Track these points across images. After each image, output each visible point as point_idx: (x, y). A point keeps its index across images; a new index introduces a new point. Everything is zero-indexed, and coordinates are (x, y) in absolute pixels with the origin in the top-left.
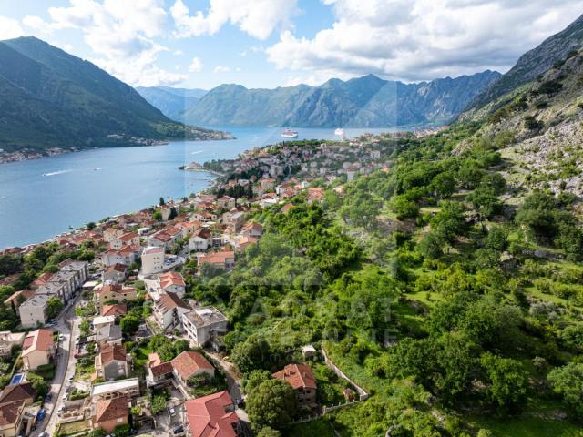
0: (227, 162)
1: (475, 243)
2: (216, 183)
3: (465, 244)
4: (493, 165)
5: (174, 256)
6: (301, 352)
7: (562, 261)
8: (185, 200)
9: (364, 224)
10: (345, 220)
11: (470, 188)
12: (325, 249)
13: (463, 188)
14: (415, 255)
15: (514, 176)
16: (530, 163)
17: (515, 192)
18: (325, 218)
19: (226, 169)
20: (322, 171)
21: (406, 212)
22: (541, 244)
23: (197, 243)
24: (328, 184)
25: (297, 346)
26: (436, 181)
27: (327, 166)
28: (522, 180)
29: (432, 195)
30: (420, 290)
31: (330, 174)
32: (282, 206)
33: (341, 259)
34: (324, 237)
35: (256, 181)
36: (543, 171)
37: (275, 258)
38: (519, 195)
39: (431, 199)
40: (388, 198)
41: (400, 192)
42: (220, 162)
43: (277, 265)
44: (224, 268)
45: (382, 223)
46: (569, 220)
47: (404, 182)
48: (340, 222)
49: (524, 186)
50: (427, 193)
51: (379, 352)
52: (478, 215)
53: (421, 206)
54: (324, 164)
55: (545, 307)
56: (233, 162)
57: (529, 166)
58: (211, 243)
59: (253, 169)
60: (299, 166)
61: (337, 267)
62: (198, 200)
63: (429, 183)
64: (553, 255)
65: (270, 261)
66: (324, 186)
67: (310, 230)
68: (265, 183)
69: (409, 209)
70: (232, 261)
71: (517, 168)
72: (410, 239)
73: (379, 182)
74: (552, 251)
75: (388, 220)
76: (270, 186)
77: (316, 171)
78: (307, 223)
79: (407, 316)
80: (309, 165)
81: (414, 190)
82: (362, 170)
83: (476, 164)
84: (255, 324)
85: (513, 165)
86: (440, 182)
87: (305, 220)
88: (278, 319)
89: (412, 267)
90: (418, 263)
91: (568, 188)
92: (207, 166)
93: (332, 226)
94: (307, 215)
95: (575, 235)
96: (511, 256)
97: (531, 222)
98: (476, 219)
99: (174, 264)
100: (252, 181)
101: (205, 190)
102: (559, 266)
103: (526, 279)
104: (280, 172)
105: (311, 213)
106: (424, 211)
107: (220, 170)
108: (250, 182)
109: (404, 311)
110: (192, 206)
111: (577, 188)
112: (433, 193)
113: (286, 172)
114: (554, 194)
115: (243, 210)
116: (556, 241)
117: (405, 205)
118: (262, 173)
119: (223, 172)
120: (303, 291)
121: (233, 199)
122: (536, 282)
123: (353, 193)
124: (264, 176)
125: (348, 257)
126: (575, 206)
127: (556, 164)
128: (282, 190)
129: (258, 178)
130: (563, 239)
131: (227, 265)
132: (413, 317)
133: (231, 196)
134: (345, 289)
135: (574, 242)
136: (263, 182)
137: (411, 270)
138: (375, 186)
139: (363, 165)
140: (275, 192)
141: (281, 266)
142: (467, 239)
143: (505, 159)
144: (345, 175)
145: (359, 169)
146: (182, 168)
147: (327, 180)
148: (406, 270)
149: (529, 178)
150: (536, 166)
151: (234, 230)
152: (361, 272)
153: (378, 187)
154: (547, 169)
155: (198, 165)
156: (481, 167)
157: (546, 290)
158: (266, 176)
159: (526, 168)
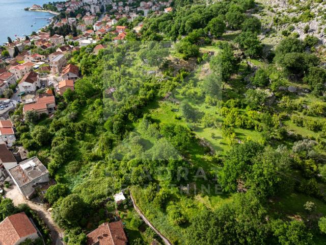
0: (60, 3)
1: (243, 80)
2: (53, 20)
3: (234, 80)
4: (249, 9)
5: (7, 100)
6: (113, 200)
7: (307, 95)
8: (27, 38)
9: (158, 64)
10: (143, 60)
11: (233, 29)
12: (128, 90)
13: (229, 28)
14: (199, 91)
15: (265, 18)
16: (275, 7)
17: (268, 32)
18: (127, 58)
19: (59, 9)
20: (127, 9)
21: (190, 53)
22: (291, 80)
23: (26, 87)
24: (130, 21)
25: (110, 194)
26: (211, 25)
27: (130, 5)
28: (271, 22)
29: (207, 36)
30: (205, 127)
31: (132, 11)
32: (94, 46)
33: (141, 99)
34: (127, 77)
35: (81, 18)
36: (285, 13)
37: (88, 101)
38: (271, 36)
39: (207, 39)
40: (175, 40)
41: (184, 33)
42: (55, 4)
43: (90, 107)
44: (47, 113)
45: (172, 63)
46: (315, 61)
47: (186, 24)
48: (139, 63)
49: (273, 27)
50: (203, 33)
51: (178, 197)
52: (243, 54)
53: (200, 45)
54: (128, 3)
55: (305, 146)
56: (64, 3)
57: (274, 9)
58: (39, 85)
59: (79, 8)
60: (111, 5)
61: (139, 107)
62: (38, 38)
63: (205, 26)
64: (301, 90)
65: (85, 103)
66: (127, 24)
67: (116, 71)
68: (87, 20)
69: (192, 51)
70: (53, 105)
71: (266, 11)
72: (194, 76)
73: (167, 24)
74: (300, 86)
75: (176, 60)
76: (91, 22)
77: (123, 9)
78: (113, 64)
79: (198, 156)
80: (117, 4)
81: (194, 32)
82: (153, 8)
83: (238, 9)
84: (73, 172)
85: (263, 8)
86: (214, 25)
87: (111, 62)
88: (93, 163)
89: (197, 103)
90: (201, 99)
91: (310, 31)
92: (45, 7)
93: (134, 65)
94: (113, 57)
95: (321, 75)
96: (272, 93)
97: (288, 65)
98: (241, 57)
99: (7, 109)
100: (78, 18)
101: (44, 27)
102: (307, 100)
103: (285, 114)
104: (98, 10)
105: (116, 55)
106: (202, 50)
107: (55, 10)
108: (77, 20)
109: (195, 150)
110: (33, 43)
111: (317, 31)
112: (208, 33)
113: (102, 10)
114: (298, 36)
115: (66, 50)
116: (305, 79)
117: (189, 47)
118: (85, 11)
119: (58, 12)
120: (113, 132)
121: (62, 37)
122: (293, 116)
123: (148, 34)
124: (87, 14)
125: (148, 96)
126: (318, 48)
127: (294, 8)
128: (98, 28)
129: (83, 16)
130: (310, 78)
131: (50, 109)
132: (202, 157)
133: (60, 34)
134: (146, 129)
135: (319, 81)
136: (85, 19)
137: (197, 106)
138: (164, 27)
139: (154, 4)
140: (93, 29)
141: (94, 109)
142: (236, 75)
143: (257, 3)
144: (142, 13)
145: (151, 7)
146: (27, 10)
147: (129, 17)
148: (193, 106)
149: (276, 21)
150: (280, 10)
151: (57, 71)
152: (159, 110)
153: (166, 29)
154: (289, 12)
155: (38, 6)
156: (242, 12)
157: (300, 124)
158: (88, 14)
159: (273, 11)
